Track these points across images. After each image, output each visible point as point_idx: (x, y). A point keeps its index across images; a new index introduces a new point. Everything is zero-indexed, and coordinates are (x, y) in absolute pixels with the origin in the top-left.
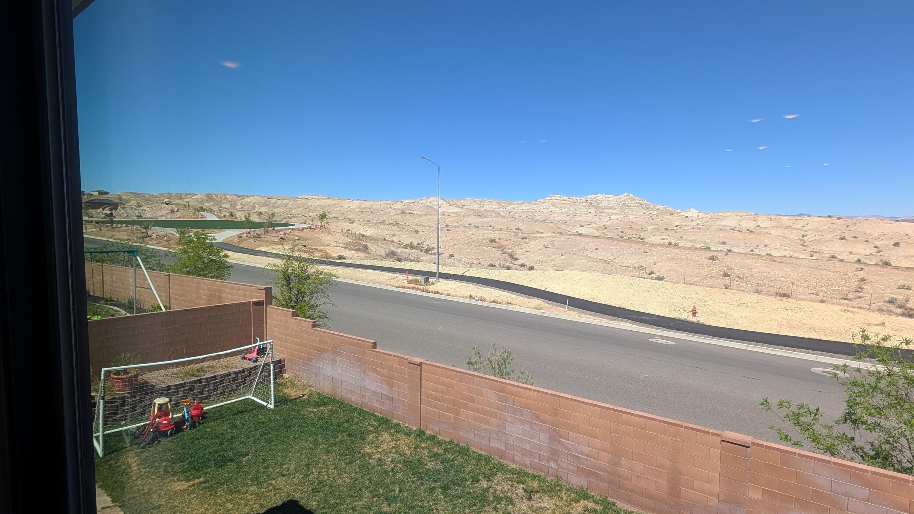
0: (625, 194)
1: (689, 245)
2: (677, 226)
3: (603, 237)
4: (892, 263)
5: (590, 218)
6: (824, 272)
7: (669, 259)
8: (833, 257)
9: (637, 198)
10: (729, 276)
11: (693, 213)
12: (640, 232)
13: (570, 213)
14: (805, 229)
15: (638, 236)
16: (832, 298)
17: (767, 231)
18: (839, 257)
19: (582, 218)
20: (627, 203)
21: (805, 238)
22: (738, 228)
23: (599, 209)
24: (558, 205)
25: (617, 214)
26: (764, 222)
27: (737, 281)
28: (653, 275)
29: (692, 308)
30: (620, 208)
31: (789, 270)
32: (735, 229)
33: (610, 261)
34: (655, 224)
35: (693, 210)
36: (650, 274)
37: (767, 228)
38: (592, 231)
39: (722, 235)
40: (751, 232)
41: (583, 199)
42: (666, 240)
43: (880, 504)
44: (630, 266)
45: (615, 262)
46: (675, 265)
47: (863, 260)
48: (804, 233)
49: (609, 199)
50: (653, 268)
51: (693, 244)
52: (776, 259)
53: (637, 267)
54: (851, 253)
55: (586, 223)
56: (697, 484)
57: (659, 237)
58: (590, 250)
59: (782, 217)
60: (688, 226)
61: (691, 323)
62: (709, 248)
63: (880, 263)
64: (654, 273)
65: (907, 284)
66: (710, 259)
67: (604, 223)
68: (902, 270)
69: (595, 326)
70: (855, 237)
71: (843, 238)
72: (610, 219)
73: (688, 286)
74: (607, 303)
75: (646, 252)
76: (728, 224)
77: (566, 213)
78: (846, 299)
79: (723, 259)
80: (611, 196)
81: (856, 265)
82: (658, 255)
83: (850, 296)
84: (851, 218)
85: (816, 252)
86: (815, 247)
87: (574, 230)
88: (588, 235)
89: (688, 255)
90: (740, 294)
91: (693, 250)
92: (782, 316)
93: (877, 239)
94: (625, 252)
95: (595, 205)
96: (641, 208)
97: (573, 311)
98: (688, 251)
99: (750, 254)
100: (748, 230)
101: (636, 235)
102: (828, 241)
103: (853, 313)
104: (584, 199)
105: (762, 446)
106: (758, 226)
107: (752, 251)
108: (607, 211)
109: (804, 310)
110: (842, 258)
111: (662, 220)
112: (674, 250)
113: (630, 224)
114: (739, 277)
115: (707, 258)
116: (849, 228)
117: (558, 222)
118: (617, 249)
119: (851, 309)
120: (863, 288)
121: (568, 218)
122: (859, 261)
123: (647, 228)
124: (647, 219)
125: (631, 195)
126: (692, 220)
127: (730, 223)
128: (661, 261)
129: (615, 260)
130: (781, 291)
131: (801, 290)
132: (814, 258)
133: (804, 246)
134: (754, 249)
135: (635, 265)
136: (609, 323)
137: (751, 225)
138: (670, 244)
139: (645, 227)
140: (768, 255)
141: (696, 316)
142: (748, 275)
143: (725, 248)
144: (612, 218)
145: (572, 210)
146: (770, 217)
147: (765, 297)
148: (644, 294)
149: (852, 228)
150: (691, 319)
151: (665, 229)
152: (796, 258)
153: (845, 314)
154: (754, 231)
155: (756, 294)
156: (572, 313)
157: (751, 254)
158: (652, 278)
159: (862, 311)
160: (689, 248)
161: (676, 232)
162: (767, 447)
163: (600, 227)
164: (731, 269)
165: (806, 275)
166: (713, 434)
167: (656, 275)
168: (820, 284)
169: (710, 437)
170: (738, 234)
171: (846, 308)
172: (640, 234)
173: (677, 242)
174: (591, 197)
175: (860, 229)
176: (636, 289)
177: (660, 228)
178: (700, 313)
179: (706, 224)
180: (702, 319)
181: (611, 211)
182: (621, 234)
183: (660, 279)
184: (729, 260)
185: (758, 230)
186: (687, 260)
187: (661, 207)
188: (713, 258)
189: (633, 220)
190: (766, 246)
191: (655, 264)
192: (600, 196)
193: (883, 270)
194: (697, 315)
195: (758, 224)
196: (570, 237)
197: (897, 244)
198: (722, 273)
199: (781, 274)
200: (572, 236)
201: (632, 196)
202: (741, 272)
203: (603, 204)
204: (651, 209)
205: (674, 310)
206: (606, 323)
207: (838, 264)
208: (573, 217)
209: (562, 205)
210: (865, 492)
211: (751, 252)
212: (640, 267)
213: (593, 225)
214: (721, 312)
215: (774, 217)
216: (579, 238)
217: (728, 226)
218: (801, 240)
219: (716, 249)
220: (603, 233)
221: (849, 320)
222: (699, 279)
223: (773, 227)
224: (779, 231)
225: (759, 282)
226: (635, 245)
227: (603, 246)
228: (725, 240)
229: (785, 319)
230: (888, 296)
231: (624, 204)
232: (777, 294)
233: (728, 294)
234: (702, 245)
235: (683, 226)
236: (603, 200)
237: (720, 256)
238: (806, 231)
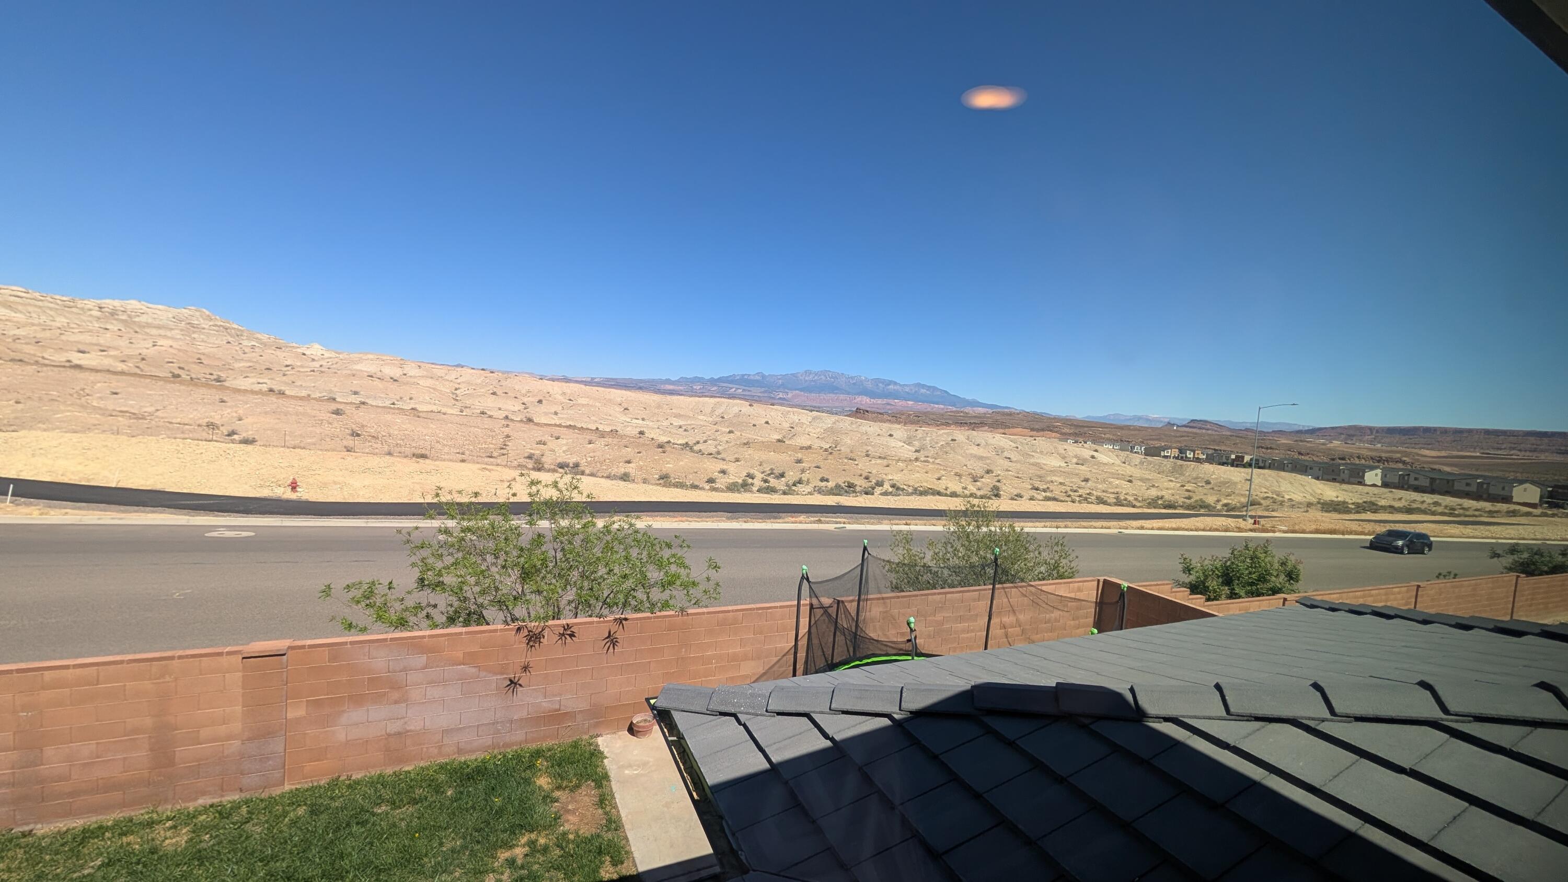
0: (193, 308)
1: (304, 393)
2: (287, 366)
3: (135, 375)
4: (535, 420)
5: (105, 339)
6: (473, 428)
7: (266, 413)
8: (483, 413)
9: (218, 317)
10: (358, 435)
11: (316, 350)
12: (221, 371)
13: (51, 326)
14: (459, 381)
15: (215, 377)
16: (477, 457)
17: (415, 380)
18: (488, 413)
19: (86, 338)
20: (196, 322)
21: (457, 392)
22: (379, 374)
23: (131, 323)
24: (20, 308)
25: (172, 338)
26: (411, 369)
27: (369, 442)
28: (235, 437)
29: (291, 481)
30: (182, 330)
31: (434, 427)
32: (374, 376)
33: (146, 414)
34: (250, 361)
35: (317, 346)
36: (229, 435)
37: (415, 377)
38: (107, 362)
39: (355, 382)
40: (395, 380)
41: (90, 304)
42: (265, 385)
43: (437, 666)
44: (191, 422)
45: (157, 417)
46: (277, 421)
47: (510, 416)
48: (457, 386)
49: (161, 312)
50: (237, 425)
51: (310, 393)
52: (421, 414)
53: (205, 424)
54: (500, 409)
55: (96, 348)
56: (205, 733)
57: (254, 380)
58: (98, 395)
59: (433, 366)
60: (307, 367)
61: (288, 501)
62: (334, 399)
63: (525, 420)
64: (236, 434)
65: (543, 439)
66: (333, 413)
67: (140, 351)
68: (541, 426)
69: (83, 527)
70: (506, 393)
71: (494, 393)
72: (154, 346)
73: (288, 450)
74: (121, 485)
75: (223, 401)
76: (365, 369)
77: (39, 325)
78: (491, 457)
79: (352, 414)
80: (160, 307)
81: (504, 422)
82: (246, 406)
83: (495, 454)
84: (503, 373)
85: (466, 407)
86: (467, 402)
87: (61, 358)
88: (99, 368)
89: (300, 408)
90: (366, 458)
91: (309, 400)
92: (415, 481)
93: (524, 395)
94: (181, 400)
95: (124, 317)
96: (225, 334)
97: (31, 504)
98: (300, 403)
99: (390, 408)
100: (392, 378)
101: (211, 374)
102: (480, 396)
103: (489, 470)
104: (94, 304)
105: (303, 647)
106: (405, 375)
107: (393, 404)
108: (154, 332)
109: (441, 471)
110: (491, 414)
111: (261, 356)
112: (275, 400)
113: (199, 356)
114: (373, 437)
115: (329, 412)
116: (501, 383)
117: (14, 340)
118: (162, 395)
119: (489, 467)
120: (508, 445)
121: (48, 334)
122: (507, 417)
123: (234, 365)
124: (234, 352)
125: (204, 310)
126: (313, 360)
127: (367, 366)
128: (251, 415)
129: (158, 414)
130: (419, 452)
131: (446, 449)
132: (464, 414)
133: (457, 400)
134: (396, 402)
135: (200, 422)
136: (121, 519)
137: (396, 372)
138: (271, 390)
139: (229, 364)
140: (412, 409)
141: (297, 491)
142: (384, 434)
143: (356, 399)
144: (158, 344)
145: (61, 321)
146: (419, 364)
147: (398, 459)
148: (205, 465)
149: (503, 383)
150: (289, 495)
151: (267, 369)
152: (444, 414)
153: (482, 473)
154: (400, 380)
155: (388, 457)
156: (23, 510)
157: (392, 408)
158: (233, 442)
159: (499, 468)
160: (301, 398)
161: (284, 375)
162: (311, 646)
163: (130, 357)
164: (363, 426)
165: (453, 432)
166: (229, 653)
167: (242, 436)
168: (467, 442)
169: (224, 660)
170: (377, 383)
171: (484, 466)
172: (219, 373)
173: (283, 388)
174: (111, 303)
175: (510, 385)
176: (189, 459)
177: (257, 366)
178: (304, 486)
179: (334, 366)
180: (306, 494)
181: (162, 332)
182: (177, 372)
183: (246, 442)
184: (361, 416)
185: (404, 379)
186: (297, 414)
187: (264, 337)
188: (337, 412)
189: (206, 351)
190: (411, 399)
191: (240, 420)
192: (133, 304)
193: (526, 427)
194: (298, 489)
195: (405, 372)
196: (45, 369)
197: (540, 402)
198: (349, 432)
199: (425, 432)
200: (52, 368)
201: (207, 313)
202: (376, 430)
203: (143, 319)
204: (245, 338)
205: (261, 486)
206: (113, 519)
207: (487, 420)
208: (61, 334)
209: (30, 309)
210: (423, 659)
211: (392, 406)
212: (211, 426)
213: (112, 353)
214: (335, 483)
215: (424, 365)
216: (70, 373)
217: (366, 372)
218: (453, 394)
219: (345, 401)
220: (138, 367)
221: (484, 479)
222: (314, 440)
223: (423, 377)
224: (429, 382)
225: (399, 442)
226: (203, 390)
227: (131, 390)
228: (358, 389)
229: (417, 483)
230: (528, 452)
231: (189, 323)
232: (414, 455)
233: (349, 459)
234: (325, 394)
235: (298, 366)
236: (142, 311)
237: (349, 410)
238: (459, 384)
